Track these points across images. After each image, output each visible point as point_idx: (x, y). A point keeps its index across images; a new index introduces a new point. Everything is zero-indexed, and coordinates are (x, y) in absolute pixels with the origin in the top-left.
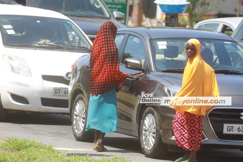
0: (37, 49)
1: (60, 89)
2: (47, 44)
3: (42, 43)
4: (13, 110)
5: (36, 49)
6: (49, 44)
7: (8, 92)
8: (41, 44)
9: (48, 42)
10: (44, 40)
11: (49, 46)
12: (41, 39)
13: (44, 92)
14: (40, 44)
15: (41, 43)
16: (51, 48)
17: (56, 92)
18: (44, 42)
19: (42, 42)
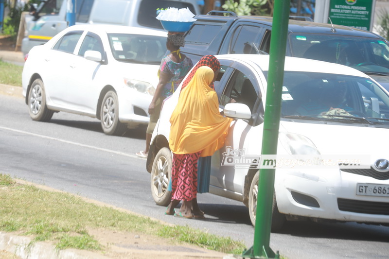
0: (328, 122)
1: (366, 185)
2: (341, 115)
3: (334, 114)
4: (293, 216)
5: (326, 124)
6: (345, 115)
7: (288, 189)
8: (333, 116)
9: (341, 111)
10: (336, 109)
11: (345, 118)
12: (332, 108)
13: (342, 189)
14: (330, 116)
15: (331, 114)
16: (346, 121)
17: (361, 190)
18: (335, 112)
19: (332, 112)
